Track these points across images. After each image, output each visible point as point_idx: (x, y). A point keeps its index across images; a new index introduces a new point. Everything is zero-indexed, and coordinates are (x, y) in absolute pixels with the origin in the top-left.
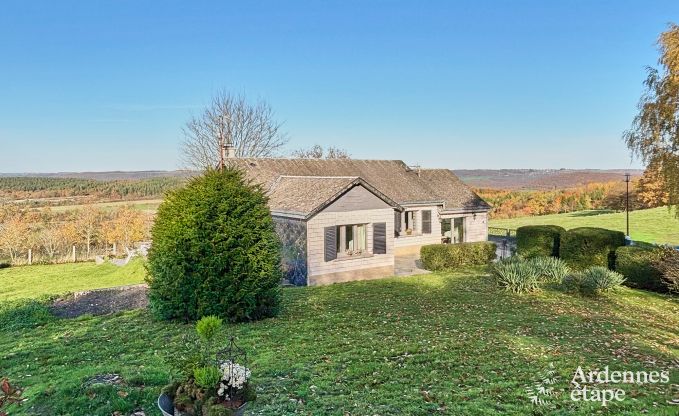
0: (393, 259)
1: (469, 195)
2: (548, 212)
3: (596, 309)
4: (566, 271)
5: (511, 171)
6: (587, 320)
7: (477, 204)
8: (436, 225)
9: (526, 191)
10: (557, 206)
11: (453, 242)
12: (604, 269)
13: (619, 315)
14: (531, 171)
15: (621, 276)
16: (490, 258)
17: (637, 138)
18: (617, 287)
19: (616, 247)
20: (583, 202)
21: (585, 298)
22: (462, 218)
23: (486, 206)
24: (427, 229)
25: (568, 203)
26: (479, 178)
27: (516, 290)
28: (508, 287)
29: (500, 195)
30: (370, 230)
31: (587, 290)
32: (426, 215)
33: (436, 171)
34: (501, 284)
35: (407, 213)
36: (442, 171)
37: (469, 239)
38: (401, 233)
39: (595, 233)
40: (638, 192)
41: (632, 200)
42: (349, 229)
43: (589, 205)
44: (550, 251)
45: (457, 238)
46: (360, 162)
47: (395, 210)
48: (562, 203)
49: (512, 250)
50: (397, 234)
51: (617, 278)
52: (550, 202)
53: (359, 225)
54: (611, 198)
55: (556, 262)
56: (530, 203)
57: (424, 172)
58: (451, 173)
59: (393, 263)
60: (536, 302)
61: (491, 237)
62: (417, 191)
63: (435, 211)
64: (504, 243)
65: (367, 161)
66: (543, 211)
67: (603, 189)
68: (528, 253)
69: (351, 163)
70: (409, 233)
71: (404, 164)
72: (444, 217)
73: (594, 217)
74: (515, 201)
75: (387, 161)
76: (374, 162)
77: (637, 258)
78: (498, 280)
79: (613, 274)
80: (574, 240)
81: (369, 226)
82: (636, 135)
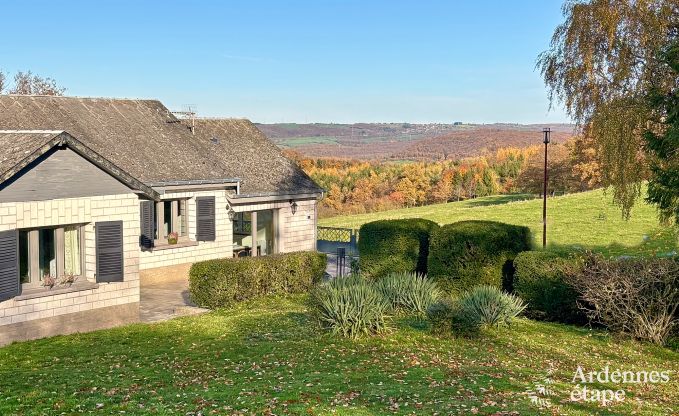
0: (138, 291)
1: (285, 167)
2: (431, 201)
3: (473, 356)
4: (435, 295)
5: (372, 126)
6: (454, 374)
7: (298, 185)
8: (224, 226)
9: (398, 163)
10: (446, 188)
11: (254, 254)
12: (493, 290)
13: (507, 363)
14: (406, 126)
15: (519, 300)
16: (315, 280)
17: (561, 65)
18: (514, 319)
19: (516, 251)
20: (487, 181)
21: (461, 339)
22: (271, 211)
23: (314, 187)
24: (206, 232)
25: (465, 185)
26: (318, 140)
27: (350, 331)
28: (336, 329)
29: (354, 169)
30: (90, 235)
31: (464, 325)
32: (206, 207)
33: (226, 122)
34: (325, 323)
35: (168, 203)
36: (237, 123)
37: (283, 247)
38: (156, 242)
39: (485, 229)
40: (574, 162)
41: (565, 176)
42: (47, 234)
43: (498, 186)
44: (412, 264)
45: (264, 247)
46: (74, 102)
47: (141, 196)
48: (454, 183)
49: (353, 265)
50: (147, 243)
51: (513, 303)
52: (434, 182)
53: (67, 227)
54: (532, 172)
55: (419, 282)
56: (402, 184)
57: (202, 124)
58: (256, 126)
59: (137, 299)
60: (379, 351)
61: (320, 243)
62: (187, 161)
63: (221, 199)
64: (342, 254)
65: (88, 101)
66: (422, 198)
67: (521, 158)
68: (378, 268)
69: (54, 106)
70: (173, 242)
71: (164, 109)
72: (237, 209)
73: (501, 206)
74: (377, 180)
75: (129, 102)
76: (103, 103)
77: (546, 270)
78: (321, 316)
79: (507, 299)
80: (450, 242)
81: (89, 228)
82: (558, 61)
